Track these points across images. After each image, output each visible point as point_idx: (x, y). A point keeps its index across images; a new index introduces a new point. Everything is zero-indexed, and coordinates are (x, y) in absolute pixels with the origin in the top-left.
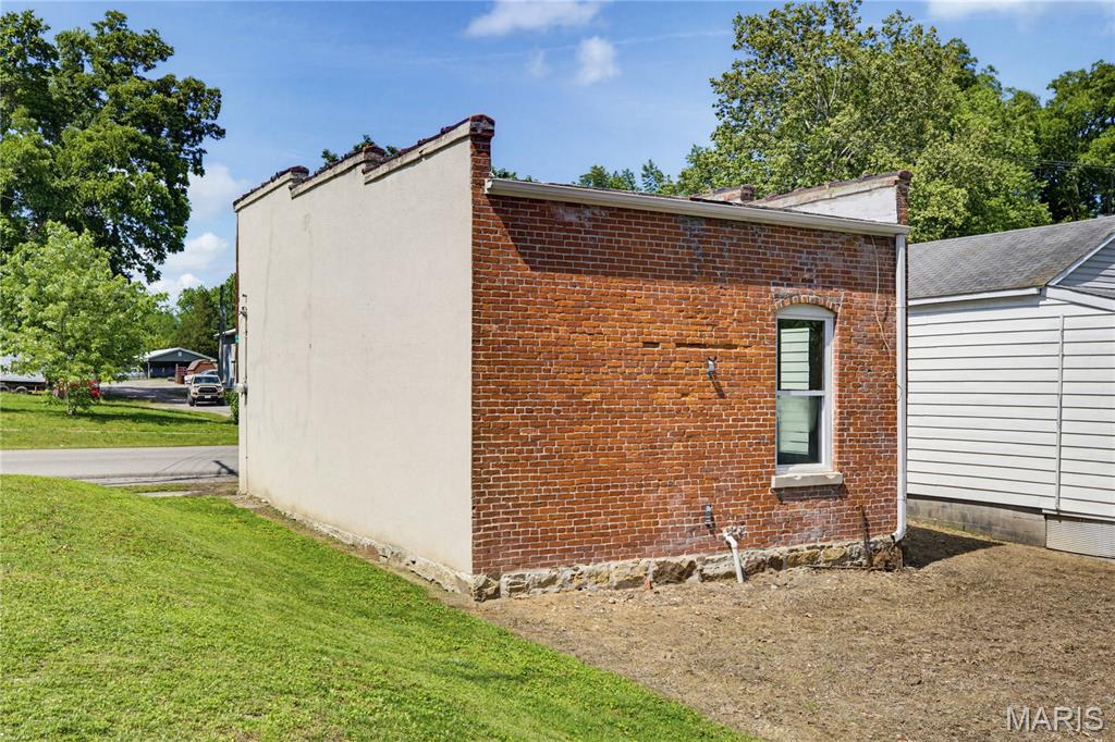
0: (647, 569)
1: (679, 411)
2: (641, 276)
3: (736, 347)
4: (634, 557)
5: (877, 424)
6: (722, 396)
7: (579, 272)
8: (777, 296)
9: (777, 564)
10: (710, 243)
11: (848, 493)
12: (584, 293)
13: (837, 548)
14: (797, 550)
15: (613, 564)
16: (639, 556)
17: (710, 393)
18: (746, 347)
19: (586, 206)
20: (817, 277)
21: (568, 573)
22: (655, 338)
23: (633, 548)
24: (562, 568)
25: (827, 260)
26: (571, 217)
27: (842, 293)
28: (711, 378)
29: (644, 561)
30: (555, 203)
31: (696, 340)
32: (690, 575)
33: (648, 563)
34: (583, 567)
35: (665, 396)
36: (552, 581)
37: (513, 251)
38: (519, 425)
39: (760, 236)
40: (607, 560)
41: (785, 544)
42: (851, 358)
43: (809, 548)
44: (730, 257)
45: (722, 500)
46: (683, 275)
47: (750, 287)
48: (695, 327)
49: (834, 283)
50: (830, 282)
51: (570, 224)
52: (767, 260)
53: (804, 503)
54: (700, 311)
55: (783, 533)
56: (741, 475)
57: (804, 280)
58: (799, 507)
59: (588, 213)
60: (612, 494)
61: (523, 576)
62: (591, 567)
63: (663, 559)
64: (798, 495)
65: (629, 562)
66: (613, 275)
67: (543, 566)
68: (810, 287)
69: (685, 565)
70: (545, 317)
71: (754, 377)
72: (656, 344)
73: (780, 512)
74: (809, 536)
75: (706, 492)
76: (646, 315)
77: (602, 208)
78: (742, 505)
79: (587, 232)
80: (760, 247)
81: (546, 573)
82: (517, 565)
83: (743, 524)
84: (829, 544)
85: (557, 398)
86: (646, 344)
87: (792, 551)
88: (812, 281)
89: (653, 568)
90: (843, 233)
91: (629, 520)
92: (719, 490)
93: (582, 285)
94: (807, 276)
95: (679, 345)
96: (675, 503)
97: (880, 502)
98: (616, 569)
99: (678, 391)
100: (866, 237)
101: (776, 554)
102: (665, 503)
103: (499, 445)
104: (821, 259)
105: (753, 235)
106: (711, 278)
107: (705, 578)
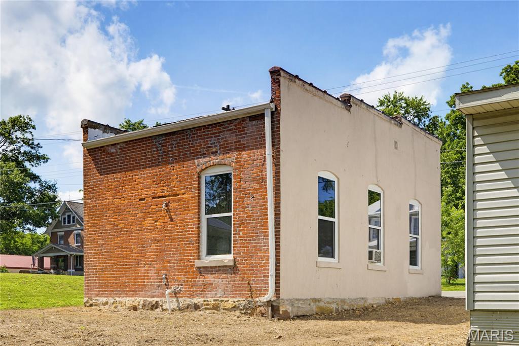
0: (139, 303)
1: (154, 229)
2: (138, 169)
3: (178, 195)
4: (136, 297)
5: (258, 229)
6: (172, 220)
7: (116, 173)
8: (198, 165)
9: (196, 307)
10: (166, 146)
11: (239, 271)
12: (118, 181)
13: (230, 302)
14: (207, 301)
15: (128, 299)
16: (138, 297)
17: (167, 220)
18: (183, 194)
19: (118, 144)
20: (220, 149)
21: (112, 300)
22: (143, 196)
23: (134, 292)
24: (111, 298)
25: (226, 137)
26: (113, 150)
27: (235, 154)
28: (167, 212)
29: (138, 299)
30: (107, 146)
31: (161, 194)
32: (157, 308)
34: (117, 299)
35: (148, 222)
36: (107, 303)
37: (95, 170)
38: (97, 239)
39: (190, 135)
40: (126, 297)
41: (203, 297)
42: (241, 191)
43: (214, 301)
44: (176, 150)
45: (172, 272)
46: (155, 163)
47: (185, 163)
48: (160, 188)
49: (230, 150)
50: (227, 150)
51: (113, 153)
52: (194, 147)
53: (214, 276)
54: (162, 180)
55: (202, 291)
56: (181, 260)
57: (212, 153)
58: (210, 278)
59: (119, 146)
60: (128, 268)
61: (98, 300)
62: (120, 299)
63: (145, 299)
64: (209, 271)
65: (133, 299)
66: (128, 171)
67: (105, 297)
68: (216, 155)
69: (154, 303)
70: (105, 194)
71: (187, 209)
72: (144, 199)
73: (200, 280)
74: (216, 294)
75: (165, 268)
76: (140, 186)
77: (124, 142)
78: (181, 275)
79: (118, 155)
80: (190, 141)
81: (104, 300)
82: (97, 295)
83: (182, 285)
84: (227, 299)
85: (108, 227)
86: (141, 200)
87: (205, 301)
88: (217, 152)
89: (142, 303)
90: (236, 120)
91: (134, 279)
92: (170, 267)
93: (117, 178)
94: (214, 150)
95: (153, 198)
96: (152, 273)
97: (261, 277)
98: (129, 301)
99: (153, 220)
100: (250, 117)
101: (196, 302)
102: (148, 273)
103: (91, 247)
104: (222, 138)
105: (187, 135)
106: (167, 163)
107: (163, 310)
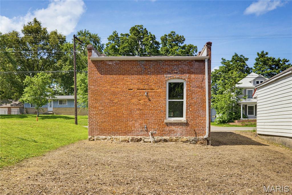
0: (129, 138)
1: (138, 104)
2: (128, 74)
3: (154, 89)
4: (126, 136)
5: (199, 108)
6: (150, 101)
7: (113, 75)
8: (166, 77)
9: (165, 141)
10: (147, 66)
11: (189, 125)
12: (113, 79)
13: (185, 138)
14: (172, 138)
15: (120, 137)
16: (127, 136)
17: (147, 100)
18: (157, 89)
19: (114, 61)
20: (179, 72)
21: (110, 137)
22: (131, 88)
23: (126, 133)
24: (108, 136)
25: (182, 67)
26: (110, 63)
27: (187, 75)
28: (147, 97)
29: (128, 137)
30: (107, 61)
31: (143, 88)
32: (140, 141)
33: (129, 137)
34: (113, 137)
35: (134, 101)
36: (106, 139)
37: (97, 71)
38: (99, 107)
39: (161, 63)
40: (119, 136)
41: (169, 136)
42: (191, 91)
43: (176, 138)
44: (153, 69)
45: (150, 124)
46: (139, 73)
47: (158, 75)
48: (142, 85)
49: (184, 73)
50: (183, 73)
51: (110, 65)
52: (163, 69)
53: (175, 127)
54: (144, 82)
55: (168, 133)
56: (156, 119)
57: (175, 73)
58: (173, 128)
59: (114, 62)
60: (120, 122)
61: (99, 137)
62: (115, 137)
63: (133, 137)
64: (173, 125)
65: (125, 137)
66: (121, 75)
67: (104, 135)
68: (177, 74)
69: (139, 139)
70: (104, 84)
71: (160, 96)
72: (132, 89)
73: (167, 129)
74: (176, 135)
75: (145, 123)
76: (128, 83)
77: (118, 61)
78: (156, 126)
79: (114, 66)
80: (161, 66)
81: (104, 137)
82: (98, 135)
83: (156, 130)
84: (183, 137)
85: (107, 101)
86: (129, 89)
87: (170, 138)
88: (177, 73)
89: (131, 138)
90: (188, 60)
91: (125, 127)
92: (149, 122)
93: (113, 77)
94: (176, 72)
95: (138, 89)
96: (137, 125)
97: (201, 128)
98: (121, 138)
99: (138, 100)
100: (195, 60)
101: (165, 138)
102: (134, 124)
103: (94, 111)
104: (181, 67)
105: (159, 63)
106: (147, 74)
107: (145, 142)
